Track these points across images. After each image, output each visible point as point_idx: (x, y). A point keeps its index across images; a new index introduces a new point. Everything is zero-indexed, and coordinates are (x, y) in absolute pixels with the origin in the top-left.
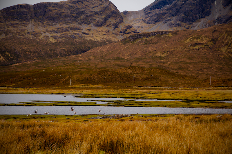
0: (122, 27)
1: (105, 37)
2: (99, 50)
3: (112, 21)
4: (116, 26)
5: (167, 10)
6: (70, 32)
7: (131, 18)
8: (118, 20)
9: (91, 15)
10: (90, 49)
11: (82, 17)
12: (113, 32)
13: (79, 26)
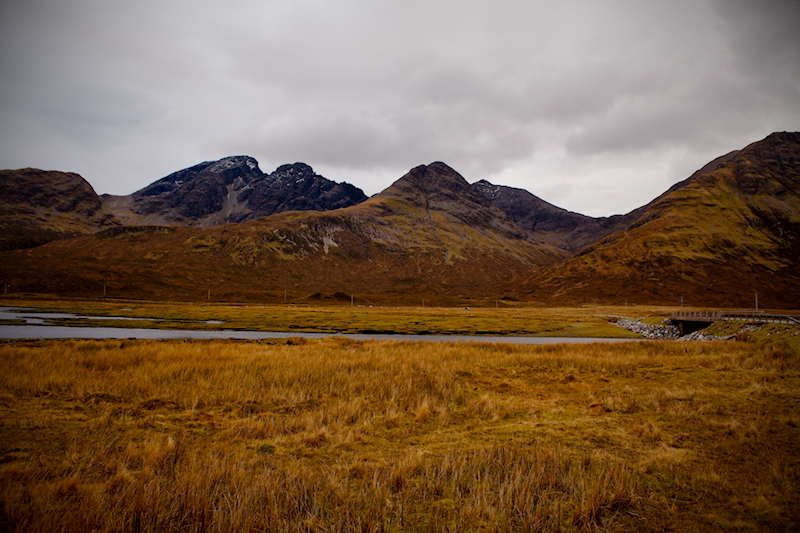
0: (98, 215)
1: (72, 227)
2: (61, 244)
3: (84, 205)
4: (90, 214)
5: (166, 198)
6: (17, 215)
7: (115, 204)
8: (94, 206)
9: (53, 195)
10: (46, 242)
11: (38, 196)
12: (86, 220)
13: (33, 208)
